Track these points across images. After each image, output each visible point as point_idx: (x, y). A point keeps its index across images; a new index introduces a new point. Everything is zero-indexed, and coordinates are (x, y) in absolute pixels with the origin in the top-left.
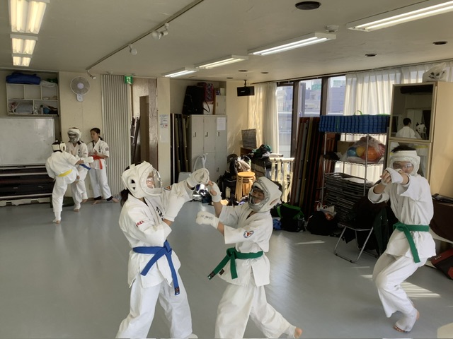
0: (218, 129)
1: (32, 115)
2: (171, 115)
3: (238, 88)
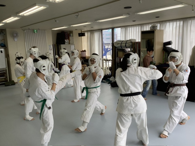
2: (53, 45)
3: (79, 34)
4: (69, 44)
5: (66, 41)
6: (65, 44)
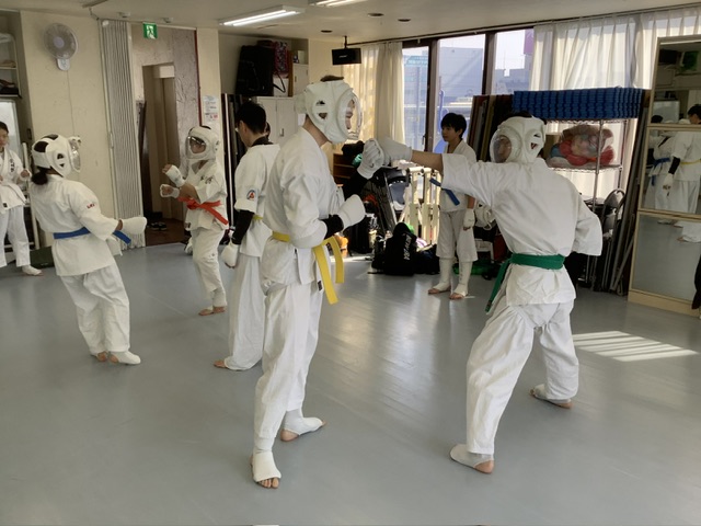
2: (223, 95)
4: (290, 94)
6: (270, 93)
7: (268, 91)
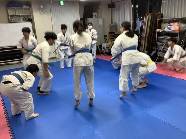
0: (100, 24)
1: (20, 22)
2: (80, 18)
3: (108, 5)
4: (97, 17)
5: (94, 14)
6: (92, 17)
7: (91, 16)
